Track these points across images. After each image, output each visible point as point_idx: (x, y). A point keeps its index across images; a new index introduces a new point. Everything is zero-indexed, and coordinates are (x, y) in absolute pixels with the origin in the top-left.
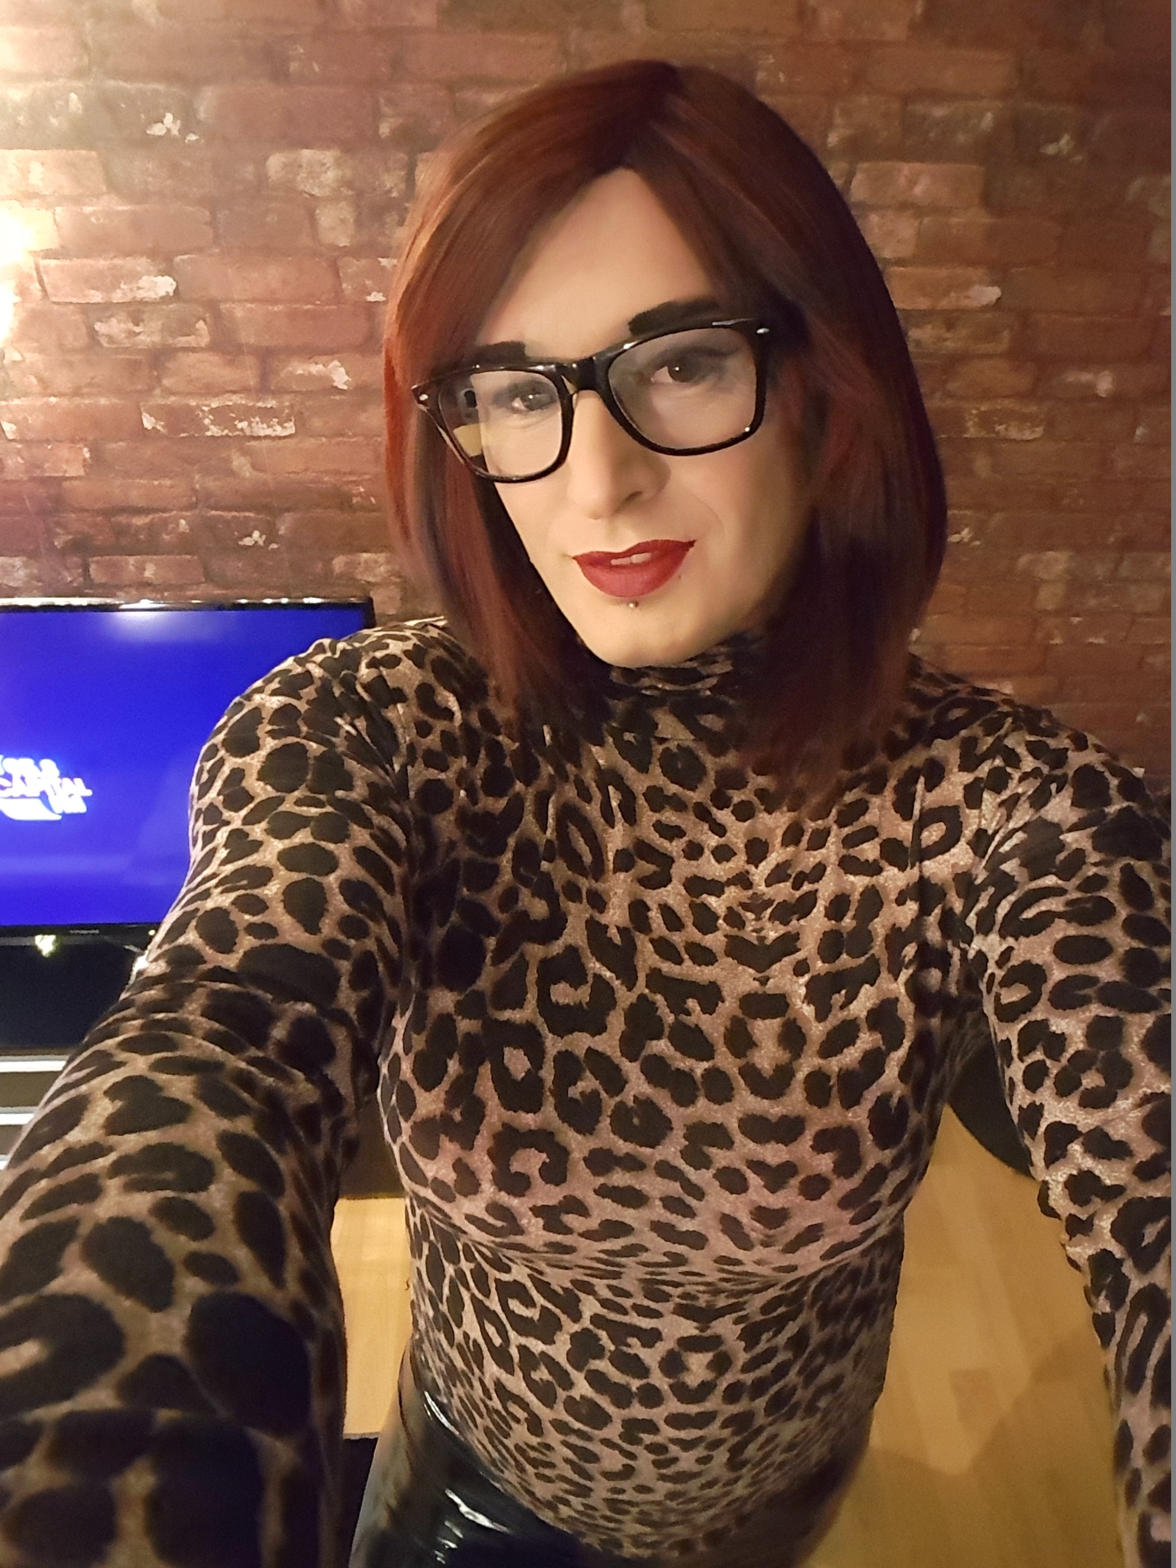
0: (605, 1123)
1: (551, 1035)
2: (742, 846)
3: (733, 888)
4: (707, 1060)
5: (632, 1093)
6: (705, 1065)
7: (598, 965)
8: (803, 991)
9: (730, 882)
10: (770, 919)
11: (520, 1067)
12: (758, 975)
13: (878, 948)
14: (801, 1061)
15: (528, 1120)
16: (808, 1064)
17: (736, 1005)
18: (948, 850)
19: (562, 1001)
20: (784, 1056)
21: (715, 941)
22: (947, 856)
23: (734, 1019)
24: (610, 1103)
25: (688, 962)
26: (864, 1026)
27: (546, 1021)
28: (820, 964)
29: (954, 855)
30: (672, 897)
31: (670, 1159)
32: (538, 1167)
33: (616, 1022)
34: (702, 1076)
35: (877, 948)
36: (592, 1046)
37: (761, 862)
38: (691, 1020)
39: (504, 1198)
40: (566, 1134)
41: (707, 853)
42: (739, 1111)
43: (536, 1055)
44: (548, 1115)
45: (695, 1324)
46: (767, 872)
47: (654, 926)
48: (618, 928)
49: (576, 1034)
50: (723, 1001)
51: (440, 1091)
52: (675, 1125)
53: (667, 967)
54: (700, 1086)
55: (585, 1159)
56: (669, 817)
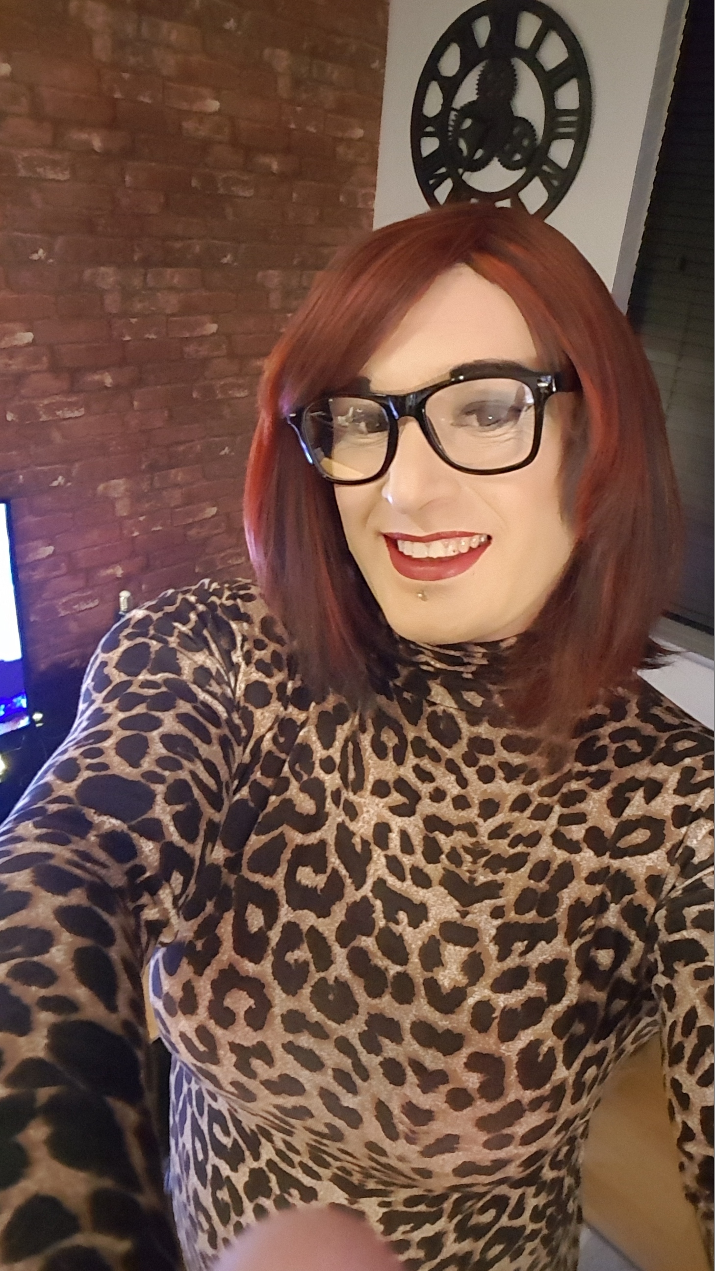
0: (307, 990)
1: (286, 906)
2: (477, 802)
3: (460, 833)
4: (401, 965)
5: (334, 974)
6: (399, 968)
7: (338, 862)
8: (493, 932)
9: (460, 828)
10: (483, 866)
11: (256, 923)
12: (461, 909)
13: (561, 915)
14: (475, 988)
15: (248, 967)
16: (480, 992)
17: (437, 927)
18: (647, 853)
19: (305, 882)
20: (462, 980)
21: (434, 871)
22: (645, 858)
23: (432, 938)
24: (315, 976)
25: (409, 882)
26: (533, 976)
27: (287, 894)
28: (513, 914)
29: (650, 859)
30: (412, 827)
31: (350, 1037)
32: (245, 1009)
33: (339, 912)
34: (394, 977)
35: (559, 914)
36: (315, 925)
37: (490, 817)
38: (397, 929)
39: (211, 1025)
40: (274, 989)
41: (448, 799)
42: (415, 1016)
43: (271, 918)
44: (264, 969)
45: (346, 1196)
46: (492, 828)
47: (391, 845)
48: (362, 839)
49: (306, 911)
50: (427, 920)
51: (194, 923)
52: (360, 1010)
53: (392, 881)
54: (389, 985)
55: (282, 1016)
56: (426, 763)
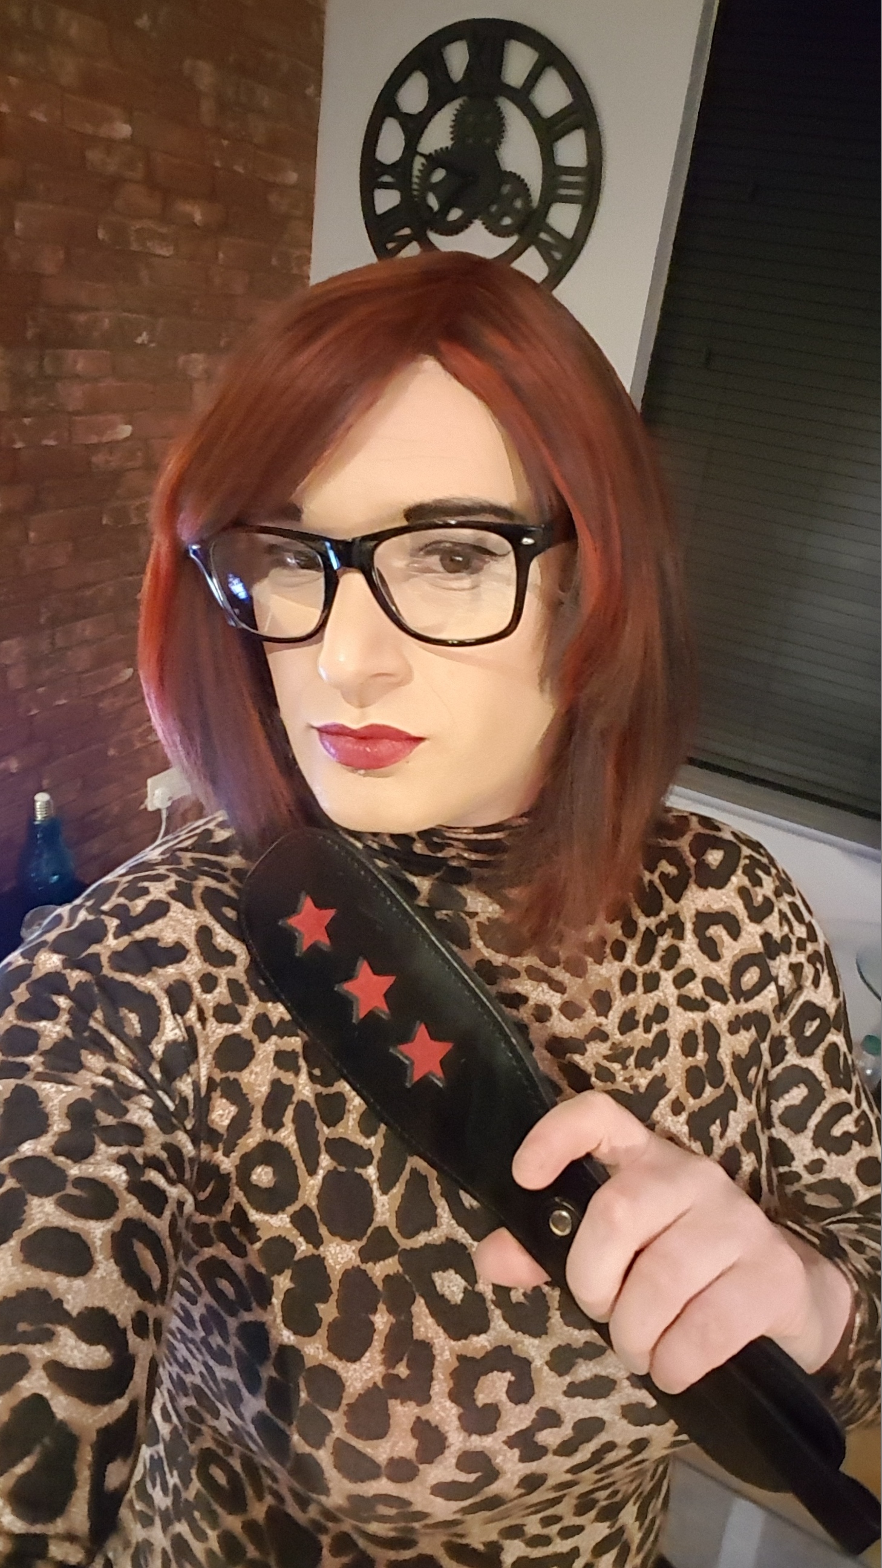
0: (555, 1317)
1: (474, 1243)
2: (586, 1001)
3: (593, 1043)
8: (686, 1128)
9: (589, 1039)
10: (636, 1067)
26: (741, 1151)
28: (691, 1100)
35: (728, 1076)
37: (609, 1011)
40: (523, 1343)
41: (556, 1012)
43: (467, 1270)
44: (498, 1329)
51: (373, 1354)
55: (547, 1363)
56: (506, 986)
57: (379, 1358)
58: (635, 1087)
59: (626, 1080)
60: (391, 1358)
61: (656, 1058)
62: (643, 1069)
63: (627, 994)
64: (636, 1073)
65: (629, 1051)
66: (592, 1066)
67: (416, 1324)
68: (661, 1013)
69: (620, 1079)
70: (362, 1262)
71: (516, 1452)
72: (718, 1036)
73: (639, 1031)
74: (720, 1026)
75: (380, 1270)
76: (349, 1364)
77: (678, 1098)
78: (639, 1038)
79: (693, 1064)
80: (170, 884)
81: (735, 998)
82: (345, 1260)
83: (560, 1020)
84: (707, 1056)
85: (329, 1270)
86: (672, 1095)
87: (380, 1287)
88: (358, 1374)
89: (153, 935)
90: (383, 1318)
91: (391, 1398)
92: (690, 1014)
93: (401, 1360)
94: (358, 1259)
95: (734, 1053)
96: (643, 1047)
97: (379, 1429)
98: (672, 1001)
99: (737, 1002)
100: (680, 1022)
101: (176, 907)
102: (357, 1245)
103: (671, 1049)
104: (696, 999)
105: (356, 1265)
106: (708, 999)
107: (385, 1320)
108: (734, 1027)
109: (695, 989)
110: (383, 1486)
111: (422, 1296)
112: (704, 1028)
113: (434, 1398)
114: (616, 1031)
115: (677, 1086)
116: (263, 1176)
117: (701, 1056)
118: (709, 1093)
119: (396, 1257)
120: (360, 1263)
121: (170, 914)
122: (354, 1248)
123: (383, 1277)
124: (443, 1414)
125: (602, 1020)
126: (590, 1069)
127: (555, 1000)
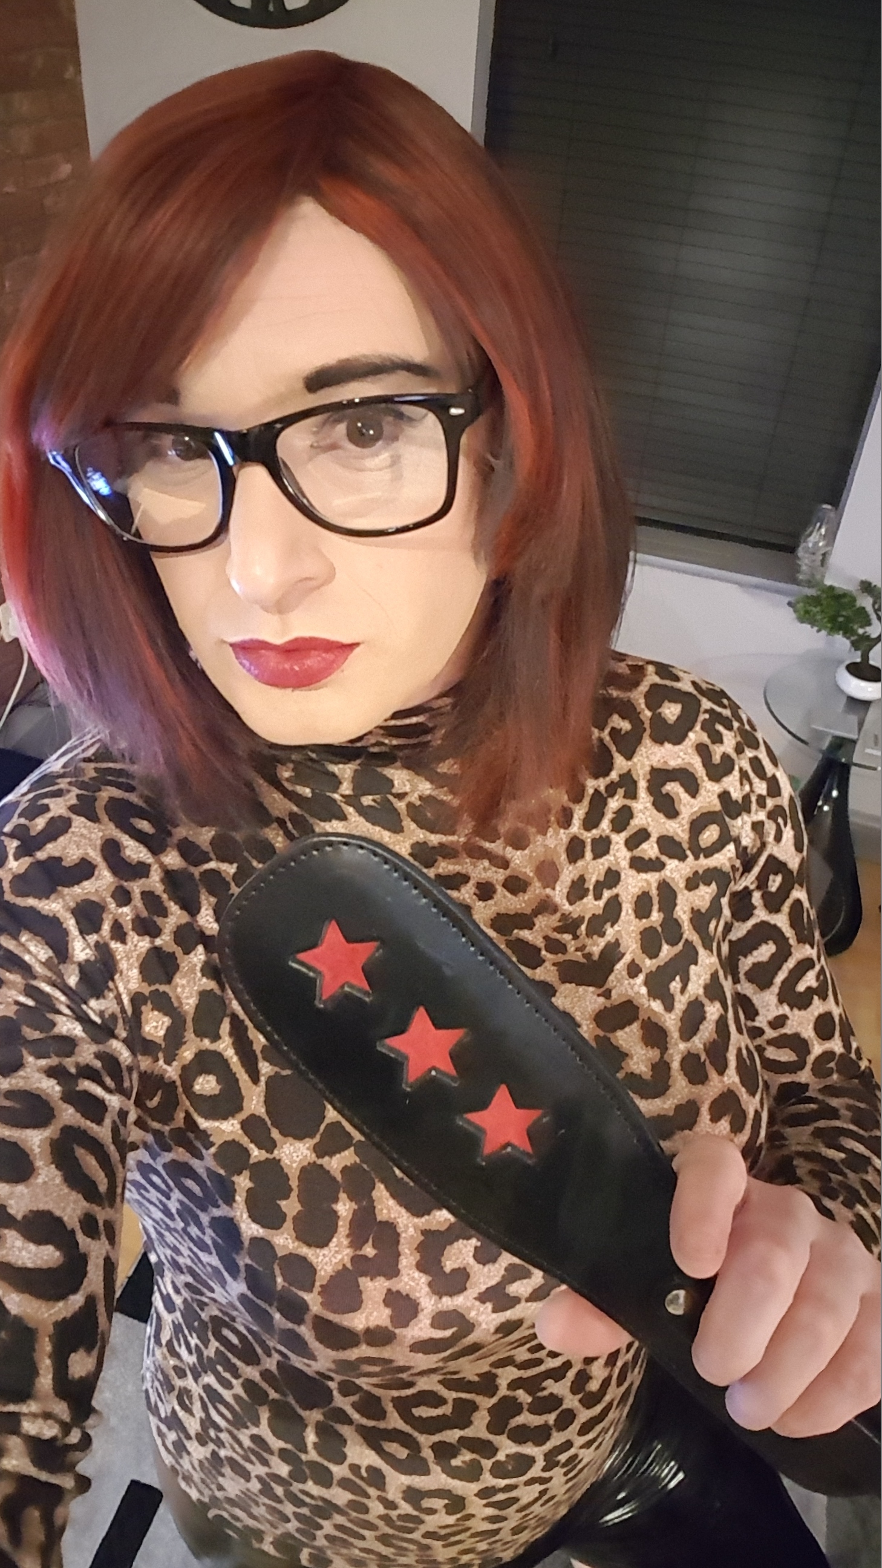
2: (531, 874)
3: (541, 917)
8: (644, 990)
12: (600, 991)
14: (670, 1051)
16: (677, 1052)
17: (593, 1025)
20: (654, 1054)
21: (547, 972)
26: (705, 1002)
28: (648, 962)
35: (687, 932)
37: (556, 882)
41: (499, 889)
46: (566, 890)
57: (346, 1242)
58: (588, 956)
59: (577, 950)
60: (357, 1239)
61: (609, 924)
62: (595, 937)
63: (575, 862)
64: (589, 941)
65: (581, 919)
66: (541, 940)
67: (378, 1207)
68: (612, 877)
69: (571, 949)
70: (318, 1157)
71: (489, 1306)
72: (674, 895)
73: (590, 898)
74: (677, 884)
75: (335, 1164)
76: (318, 1250)
77: (633, 960)
78: (590, 906)
79: (647, 926)
80: (72, 799)
81: (693, 853)
82: (300, 1157)
83: (505, 897)
84: (662, 915)
85: (286, 1170)
86: (627, 958)
87: (339, 1177)
88: (327, 1259)
89: (57, 854)
90: (345, 1205)
91: (361, 1276)
92: (644, 876)
93: (367, 1241)
94: (314, 1155)
95: (692, 909)
96: (594, 915)
97: (355, 1303)
98: (624, 864)
99: (697, 858)
100: (632, 884)
101: (78, 822)
102: (310, 1143)
103: (623, 914)
104: (650, 859)
105: (312, 1162)
106: (664, 858)
107: (347, 1207)
108: (692, 884)
109: (650, 849)
110: (364, 1350)
111: (382, 1181)
112: (658, 888)
113: (403, 1271)
114: (565, 901)
115: (631, 948)
116: (207, 1084)
117: (656, 917)
118: (667, 951)
119: (352, 1149)
120: (316, 1159)
121: (72, 829)
122: (307, 1145)
123: (340, 1169)
124: (412, 1284)
125: (548, 891)
126: (540, 943)
127: (498, 876)
